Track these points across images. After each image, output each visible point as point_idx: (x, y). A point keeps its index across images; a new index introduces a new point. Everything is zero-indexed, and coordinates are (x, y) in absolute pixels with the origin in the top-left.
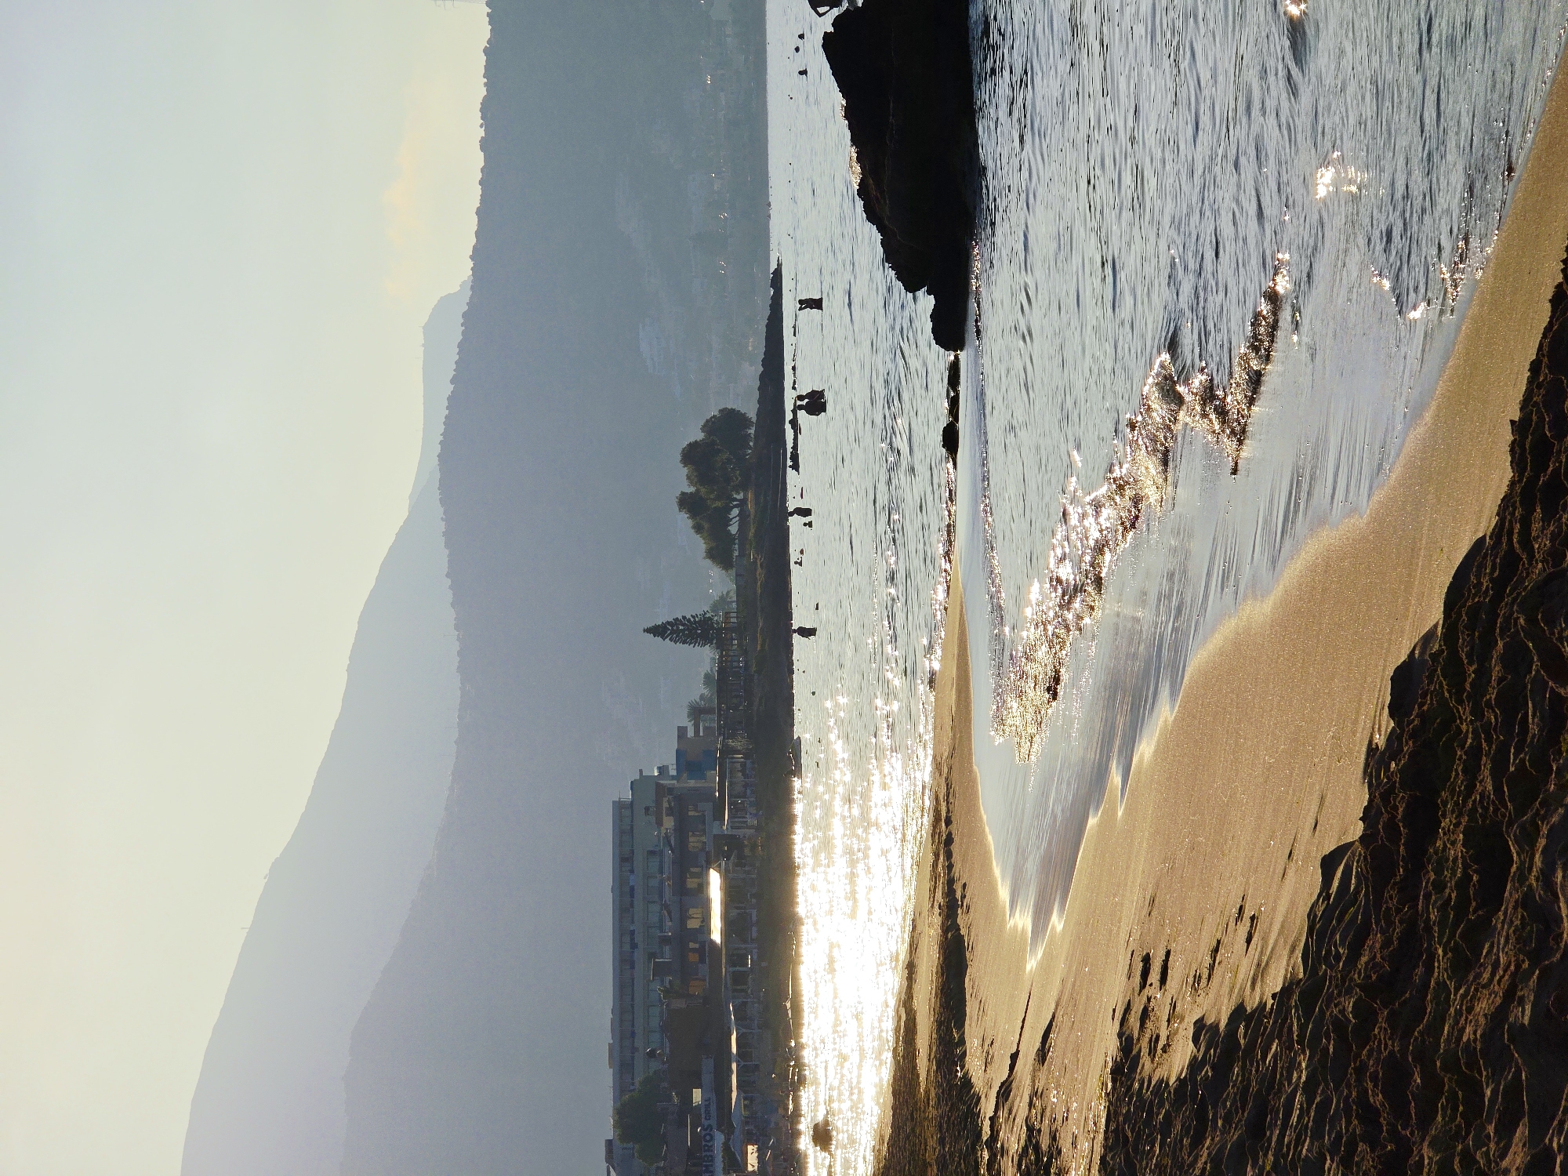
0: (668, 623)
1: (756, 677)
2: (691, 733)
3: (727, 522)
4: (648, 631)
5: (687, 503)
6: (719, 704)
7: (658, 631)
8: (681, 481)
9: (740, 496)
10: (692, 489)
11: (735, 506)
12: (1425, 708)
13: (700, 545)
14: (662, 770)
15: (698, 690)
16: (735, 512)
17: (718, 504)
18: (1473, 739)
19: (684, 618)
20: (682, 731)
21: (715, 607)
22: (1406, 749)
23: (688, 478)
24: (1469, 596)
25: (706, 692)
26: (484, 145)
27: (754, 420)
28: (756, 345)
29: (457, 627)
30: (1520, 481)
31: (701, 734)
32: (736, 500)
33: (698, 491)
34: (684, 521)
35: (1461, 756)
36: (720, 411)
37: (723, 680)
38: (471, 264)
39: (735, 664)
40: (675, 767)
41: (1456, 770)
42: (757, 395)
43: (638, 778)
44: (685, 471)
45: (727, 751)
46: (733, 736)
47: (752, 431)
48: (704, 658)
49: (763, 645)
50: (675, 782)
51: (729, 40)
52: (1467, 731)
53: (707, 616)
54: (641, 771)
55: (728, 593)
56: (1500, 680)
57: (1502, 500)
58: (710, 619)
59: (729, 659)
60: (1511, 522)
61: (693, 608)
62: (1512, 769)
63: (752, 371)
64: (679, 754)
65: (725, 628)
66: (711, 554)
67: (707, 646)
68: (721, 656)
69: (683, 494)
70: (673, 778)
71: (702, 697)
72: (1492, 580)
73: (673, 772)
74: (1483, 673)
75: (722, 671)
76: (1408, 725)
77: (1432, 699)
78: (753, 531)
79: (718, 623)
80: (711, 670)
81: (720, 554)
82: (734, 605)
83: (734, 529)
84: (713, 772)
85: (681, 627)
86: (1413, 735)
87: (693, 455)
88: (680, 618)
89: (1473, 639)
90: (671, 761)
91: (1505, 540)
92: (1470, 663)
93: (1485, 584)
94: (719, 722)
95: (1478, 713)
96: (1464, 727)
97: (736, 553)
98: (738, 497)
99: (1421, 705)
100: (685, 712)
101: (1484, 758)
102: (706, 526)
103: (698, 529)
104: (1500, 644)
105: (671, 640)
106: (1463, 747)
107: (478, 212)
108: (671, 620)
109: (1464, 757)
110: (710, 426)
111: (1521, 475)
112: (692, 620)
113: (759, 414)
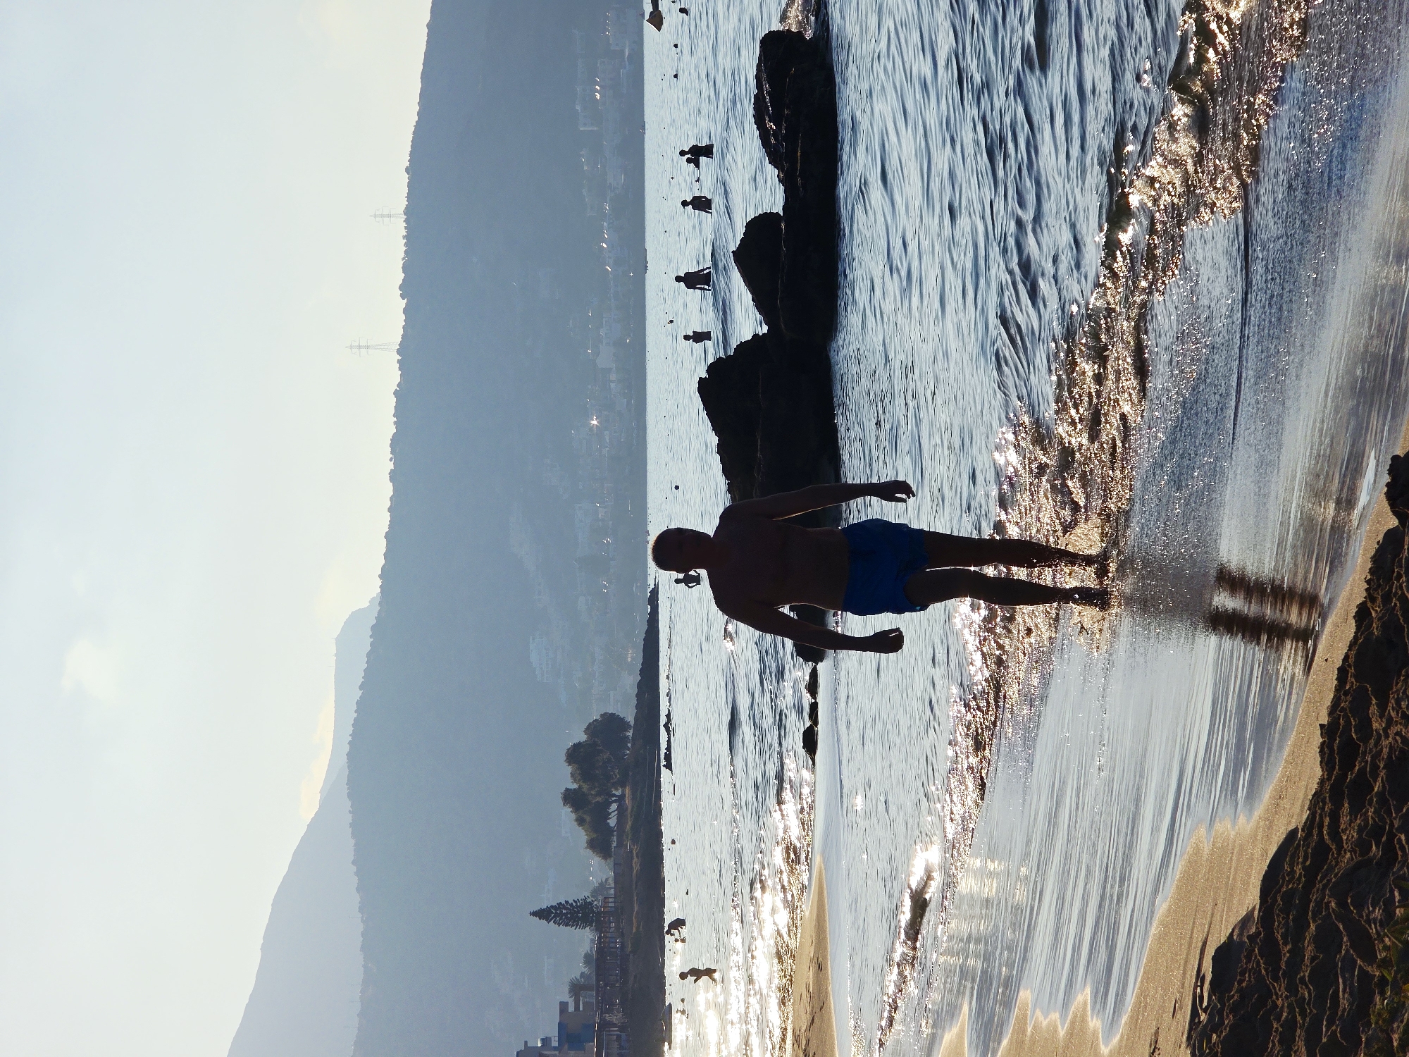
0: (552, 906)
1: (631, 957)
2: (571, 1009)
3: (607, 816)
4: (534, 914)
5: (570, 798)
6: (598, 981)
7: (543, 914)
8: (564, 777)
9: (619, 792)
10: (575, 786)
11: (615, 801)
12: (1244, 984)
13: (582, 836)
14: (546, 1041)
15: (579, 969)
16: (614, 806)
17: (599, 799)
18: (1289, 1014)
19: (567, 902)
20: (563, 1006)
21: (595, 892)
22: (1226, 1023)
23: (572, 775)
24: (1283, 882)
25: (586, 970)
26: (393, 476)
27: (632, 723)
28: (634, 656)
29: (361, 910)
30: (1329, 779)
31: (581, 1009)
32: (614, 795)
33: (580, 787)
34: (567, 814)
35: (1277, 1028)
36: (602, 715)
37: (601, 960)
38: (379, 582)
39: (612, 945)
40: (557, 1039)
41: (1273, 1041)
42: (634, 702)
43: (523, 1049)
44: (569, 769)
45: (604, 1025)
46: (609, 1011)
47: (630, 733)
48: (583, 939)
49: (638, 928)
50: (557, 1053)
51: (613, 385)
52: (1283, 1005)
53: (588, 900)
54: (526, 1042)
55: (607, 880)
56: (1313, 959)
57: (1313, 796)
58: (590, 903)
59: (607, 940)
60: (1321, 816)
61: (574, 893)
62: (1324, 1040)
63: (630, 681)
64: (561, 1026)
65: (604, 912)
66: (592, 845)
67: (587, 929)
68: (600, 938)
69: (567, 790)
70: (555, 1049)
71: (582, 974)
72: (1304, 868)
73: (555, 1044)
74: (1297, 953)
75: (601, 951)
76: (1229, 1000)
77: (1249, 976)
78: (630, 823)
79: (597, 907)
80: (591, 951)
81: (600, 845)
82: (612, 891)
83: (612, 822)
84: (591, 1044)
85: (564, 911)
86: (1233, 1010)
87: (576, 755)
88: (563, 902)
89: (1287, 923)
90: (553, 1032)
91: (1315, 832)
92: (1285, 944)
93: (1298, 872)
94: (597, 998)
95: (1292, 989)
96: (1279, 1002)
97: (614, 844)
98: (617, 793)
99: (1240, 982)
100: (567, 989)
101: (1299, 1031)
102: (588, 818)
103: (580, 821)
104: (1313, 927)
105: (555, 922)
106: (1278, 1020)
107: (387, 536)
108: (554, 904)
109: (1280, 1029)
110: (592, 729)
111: (1330, 775)
112: (574, 904)
113: (636, 719)
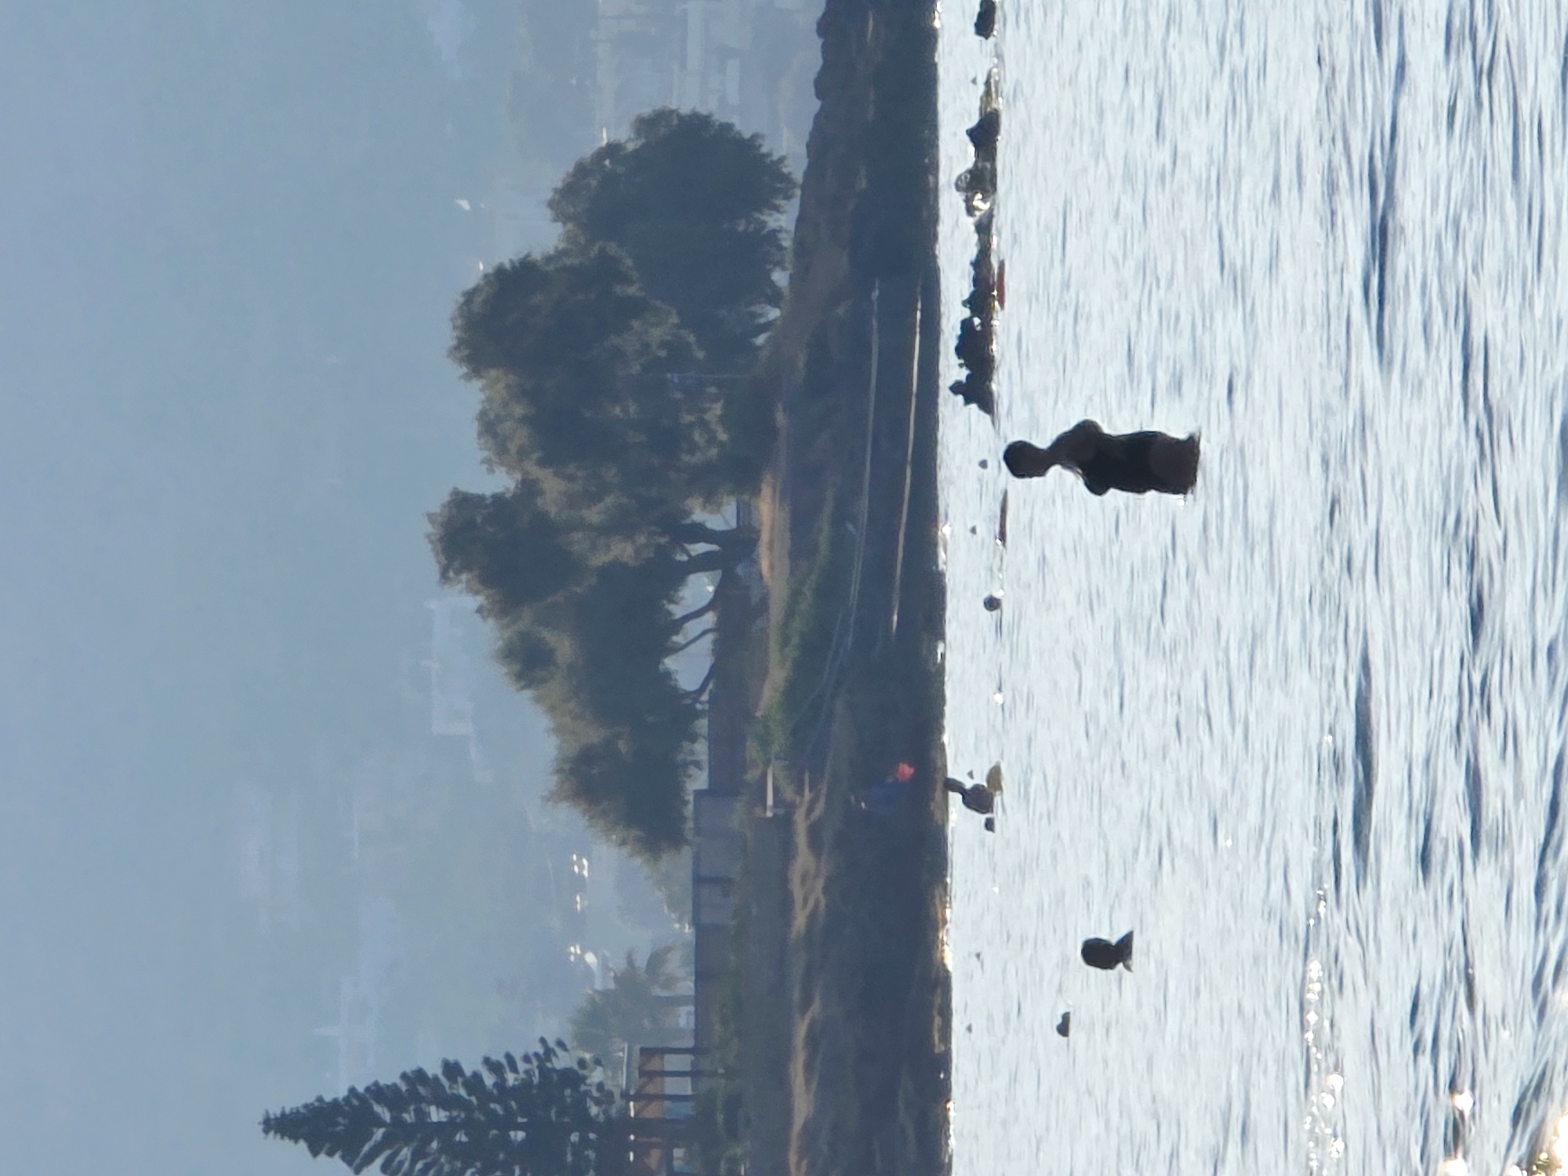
0: (378, 1092)
3: (660, 636)
4: (284, 1125)
5: (478, 541)
7: (327, 1128)
9: (721, 518)
10: (499, 482)
11: (703, 564)
16: (700, 588)
17: (623, 550)
19: (452, 1070)
23: (489, 427)
27: (797, 167)
32: (700, 533)
33: (529, 489)
42: (809, 56)
44: (474, 396)
47: (783, 219)
53: (562, 1061)
55: (656, 960)
58: (572, 1078)
65: (641, 1125)
66: (586, 781)
69: (462, 502)
78: (778, 675)
79: (605, 1098)
81: (623, 780)
82: (684, 1018)
83: (689, 667)
85: (436, 1115)
88: (433, 1069)
97: (699, 780)
102: (563, 647)
103: (527, 661)
108: (390, 1077)
110: (593, 194)
112: (489, 1080)
113: (819, 144)
